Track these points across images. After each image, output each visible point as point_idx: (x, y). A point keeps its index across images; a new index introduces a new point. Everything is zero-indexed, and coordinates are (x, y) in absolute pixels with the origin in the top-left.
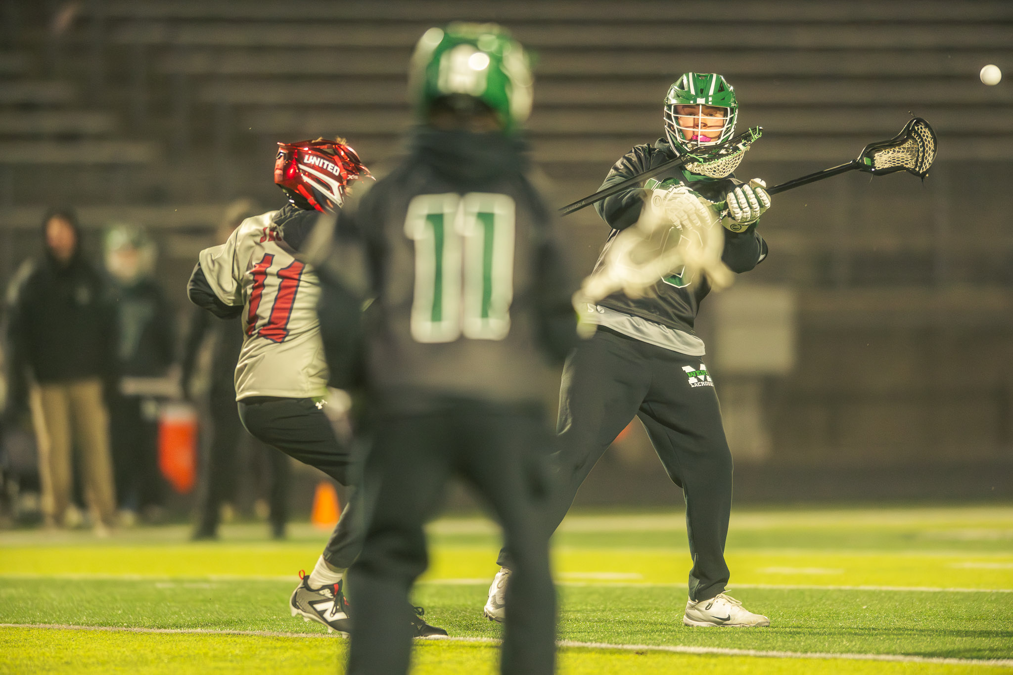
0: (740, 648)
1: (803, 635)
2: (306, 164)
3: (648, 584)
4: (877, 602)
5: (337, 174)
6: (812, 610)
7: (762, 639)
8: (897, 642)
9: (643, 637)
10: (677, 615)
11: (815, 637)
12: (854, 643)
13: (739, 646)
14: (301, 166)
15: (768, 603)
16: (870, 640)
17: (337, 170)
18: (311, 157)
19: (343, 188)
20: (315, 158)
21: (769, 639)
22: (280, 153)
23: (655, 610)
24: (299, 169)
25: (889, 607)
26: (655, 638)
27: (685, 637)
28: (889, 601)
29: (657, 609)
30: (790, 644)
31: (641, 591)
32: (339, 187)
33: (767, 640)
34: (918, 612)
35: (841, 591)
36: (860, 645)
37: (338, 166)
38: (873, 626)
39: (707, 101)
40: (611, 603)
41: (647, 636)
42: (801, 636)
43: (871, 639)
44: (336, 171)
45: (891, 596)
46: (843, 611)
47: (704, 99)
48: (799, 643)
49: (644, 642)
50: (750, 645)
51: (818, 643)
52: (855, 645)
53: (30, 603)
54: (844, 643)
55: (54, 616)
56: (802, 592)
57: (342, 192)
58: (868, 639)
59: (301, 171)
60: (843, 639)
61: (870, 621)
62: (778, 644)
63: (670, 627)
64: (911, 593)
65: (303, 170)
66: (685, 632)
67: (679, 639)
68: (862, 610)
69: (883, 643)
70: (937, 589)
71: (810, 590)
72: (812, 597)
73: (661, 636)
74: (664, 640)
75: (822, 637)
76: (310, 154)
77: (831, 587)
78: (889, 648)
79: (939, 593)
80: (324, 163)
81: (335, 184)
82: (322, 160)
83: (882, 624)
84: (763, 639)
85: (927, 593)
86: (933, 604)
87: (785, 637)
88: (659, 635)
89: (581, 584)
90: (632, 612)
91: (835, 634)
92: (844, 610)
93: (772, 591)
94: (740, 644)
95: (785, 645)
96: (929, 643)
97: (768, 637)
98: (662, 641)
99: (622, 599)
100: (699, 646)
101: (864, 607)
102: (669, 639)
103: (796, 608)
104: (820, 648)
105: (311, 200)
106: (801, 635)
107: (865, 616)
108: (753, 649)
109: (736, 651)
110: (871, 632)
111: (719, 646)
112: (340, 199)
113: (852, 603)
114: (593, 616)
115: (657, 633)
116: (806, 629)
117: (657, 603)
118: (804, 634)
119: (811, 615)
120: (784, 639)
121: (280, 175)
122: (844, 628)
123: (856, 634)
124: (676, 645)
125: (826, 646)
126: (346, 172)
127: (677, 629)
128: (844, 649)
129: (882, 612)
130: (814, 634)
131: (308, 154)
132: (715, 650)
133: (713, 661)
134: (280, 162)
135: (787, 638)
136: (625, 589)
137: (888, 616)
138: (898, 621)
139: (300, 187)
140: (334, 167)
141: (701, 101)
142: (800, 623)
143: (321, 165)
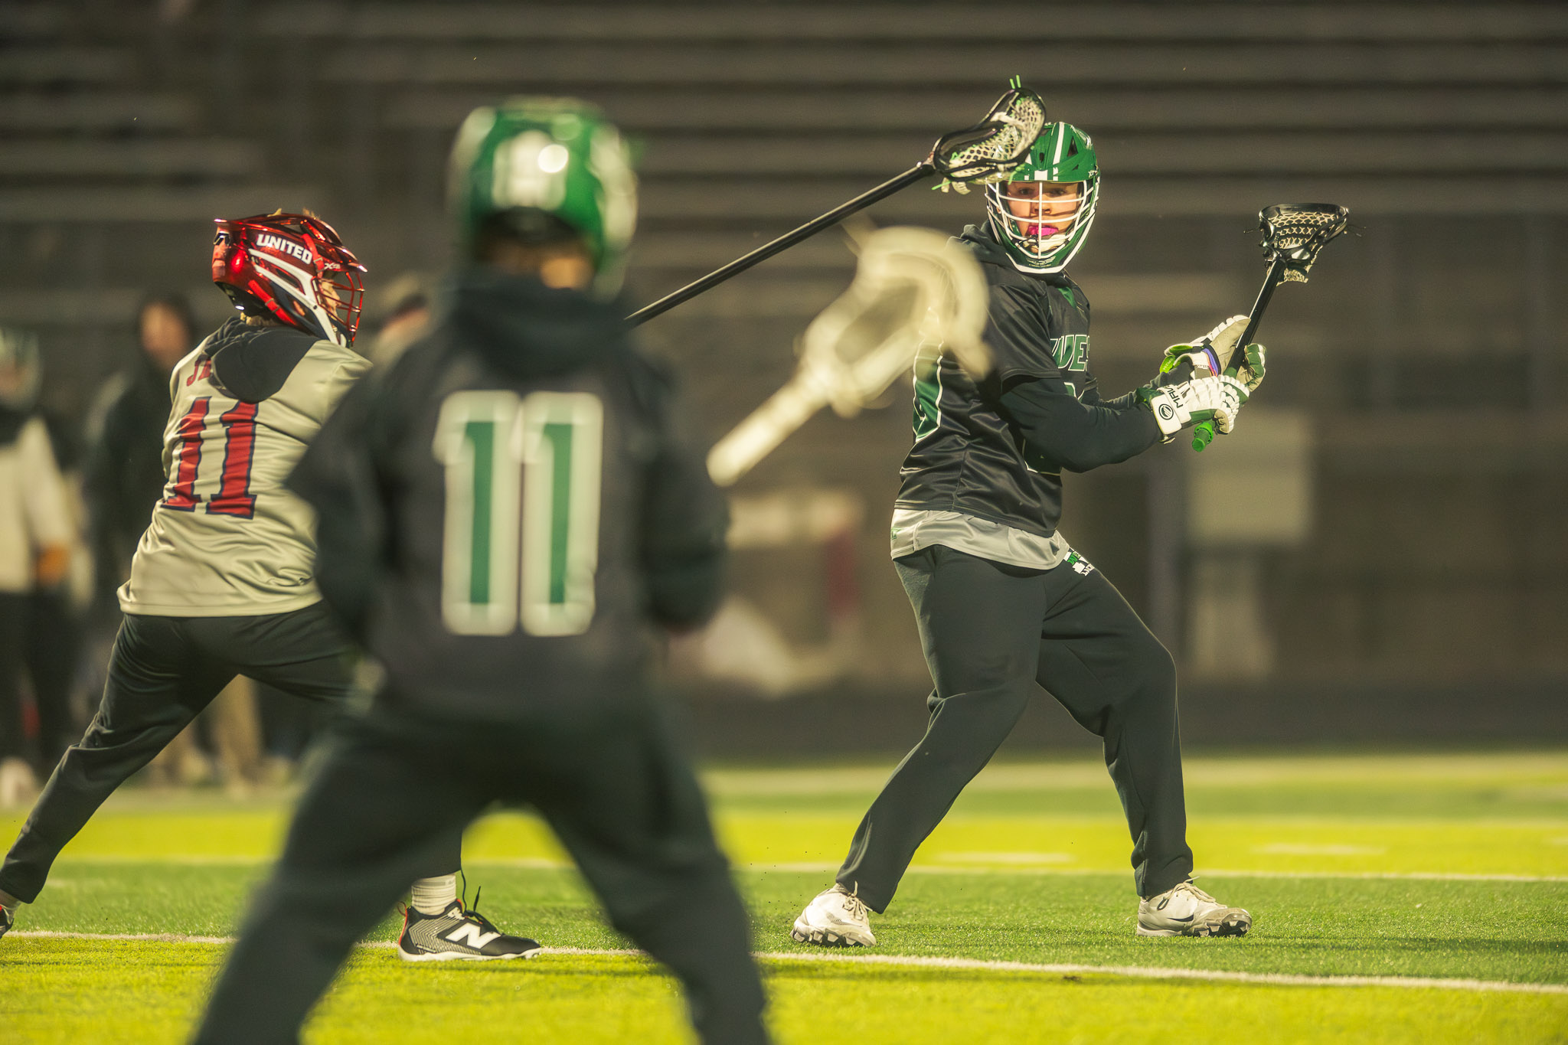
0: (1225, 970)
1: (1322, 949)
2: (259, 248)
3: (1084, 870)
4: (1438, 898)
5: (308, 262)
6: (1338, 911)
7: (1258, 955)
8: (1467, 960)
9: (1076, 952)
10: (1128, 919)
11: (1342, 952)
12: (1401, 961)
13: (1222, 966)
14: (253, 252)
15: (1269, 899)
16: (1426, 957)
17: (308, 255)
18: (268, 237)
19: (318, 284)
20: (273, 239)
21: (1270, 956)
22: (220, 234)
23: (1094, 910)
24: (250, 256)
25: (1456, 906)
26: (1093, 954)
27: (1140, 953)
28: (1456, 897)
29: (1096, 909)
30: (1302, 964)
31: (1072, 882)
32: (312, 281)
33: (1266, 958)
34: (1501, 913)
35: (1381, 880)
36: (1410, 964)
37: (309, 250)
38: (1431, 935)
39: (1050, 176)
40: (1025, 901)
41: (1081, 951)
42: (1320, 951)
43: (1427, 955)
44: (307, 257)
45: (1458, 888)
46: (1384, 912)
47: (1046, 171)
48: (1317, 961)
49: (1076, 960)
50: (1240, 964)
51: (1346, 962)
52: (1404, 964)
53: (127, 902)
54: (1387, 961)
55: (164, 921)
56: (1322, 883)
57: (316, 290)
58: (1423, 956)
59: (253, 258)
60: (1385, 955)
61: (1426, 927)
62: (1284, 964)
63: (1117, 937)
64: (1491, 884)
65: (256, 257)
66: (1140, 945)
67: (1131, 956)
68: (1415, 910)
69: (1447, 962)
70: (1531, 878)
71: (1335, 880)
72: (1337, 890)
73: (1103, 950)
74: (1108, 957)
75: (1352, 953)
76: (265, 233)
77: (1367, 875)
78: (1456, 969)
79: (1534, 883)
80: (287, 246)
81: (305, 278)
82: (284, 242)
83: (1445, 932)
84: (1262, 956)
85: (1516, 884)
86: (1525, 901)
87: (1295, 953)
88: (1100, 950)
89: (981, 871)
90: (1059, 914)
91: (1372, 948)
92: (1387, 910)
93: (1275, 881)
94: (1225, 963)
95: (1294, 964)
96: (1518, 961)
97: (1269, 952)
98: (1104, 958)
99: (1044, 893)
100: (1161, 967)
101: (1418, 906)
102: (1115, 955)
103: (1312, 908)
104: (1349, 970)
105: (270, 302)
106: (1319, 949)
107: (1418, 920)
108: (1246, 970)
109: (1219, 974)
110: (1430, 945)
111: (1192, 966)
112: (315, 300)
113: (1399, 899)
114: (998, 921)
115: (1097, 947)
116: (1327, 940)
117: (1097, 899)
118: (1324, 947)
119: (1336, 918)
120: (1294, 956)
121: (221, 268)
122: (1386, 939)
123: (1404, 948)
124: (1125, 965)
125: (1359, 966)
126: (321, 259)
127: (1127, 941)
128: (1385, 971)
129: (1446, 915)
130: (1340, 948)
131: (262, 232)
132: (1186, 973)
133: (1183, 990)
134: (220, 250)
135: (1297, 953)
136: (1046, 878)
137: (1454, 919)
138: (1469, 927)
139: (253, 283)
140: (303, 252)
141: (1041, 175)
142: (1319, 931)
143: (282, 249)
